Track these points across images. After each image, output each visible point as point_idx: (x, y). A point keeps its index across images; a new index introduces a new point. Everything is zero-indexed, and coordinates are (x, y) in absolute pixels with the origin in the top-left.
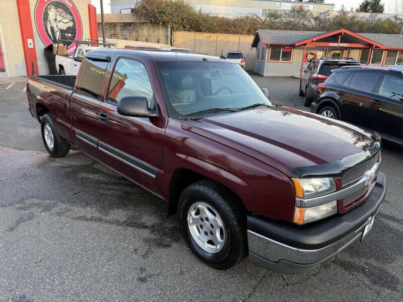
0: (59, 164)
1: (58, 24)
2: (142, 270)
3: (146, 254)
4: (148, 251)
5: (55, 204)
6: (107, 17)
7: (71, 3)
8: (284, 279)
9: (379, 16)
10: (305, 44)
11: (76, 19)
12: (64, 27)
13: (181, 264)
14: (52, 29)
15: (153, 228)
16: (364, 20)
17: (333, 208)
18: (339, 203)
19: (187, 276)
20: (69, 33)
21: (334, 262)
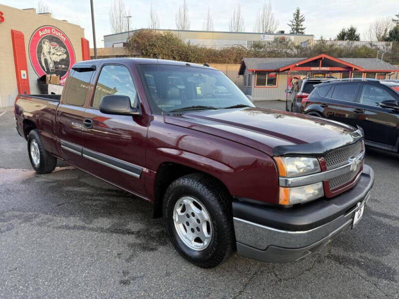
0: (45, 180)
1: (52, 56)
2: (125, 273)
3: (130, 258)
4: (132, 255)
5: (36, 215)
6: (100, 51)
7: (65, 37)
8: (276, 275)
9: (356, 43)
10: (289, 69)
11: (70, 52)
12: (58, 59)
13: (167, 265)
14: (46, 61)
15: (138, 234)
16: (342, 47)
17: (319, 190)
18: (326, 185)
19: (173, 277)
20: (62, 64)
21: (328, 257)
